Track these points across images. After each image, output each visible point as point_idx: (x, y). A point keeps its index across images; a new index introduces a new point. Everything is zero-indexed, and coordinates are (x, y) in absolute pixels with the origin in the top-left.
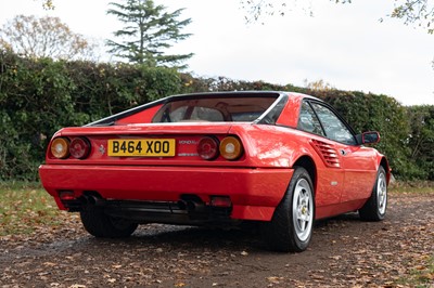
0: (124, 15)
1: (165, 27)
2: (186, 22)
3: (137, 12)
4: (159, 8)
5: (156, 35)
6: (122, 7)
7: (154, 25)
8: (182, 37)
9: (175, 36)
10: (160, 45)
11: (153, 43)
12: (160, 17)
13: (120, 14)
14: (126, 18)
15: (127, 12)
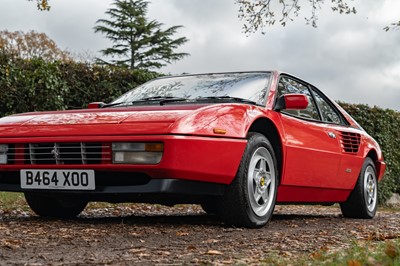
0: (115, 33)
1: (157, 46)
2: (180, 41)
3: (128, 30)
4: (152, 26)
5: (148, 54)
6: (113, 24)
7: (146, 43)
8: (176, 56)
9: (168, 55)
10: (151, 64)
11: (144, 62)
12: (152, 35)
13: (110, 31)
14: (116, 36)
15: (117, 29)
